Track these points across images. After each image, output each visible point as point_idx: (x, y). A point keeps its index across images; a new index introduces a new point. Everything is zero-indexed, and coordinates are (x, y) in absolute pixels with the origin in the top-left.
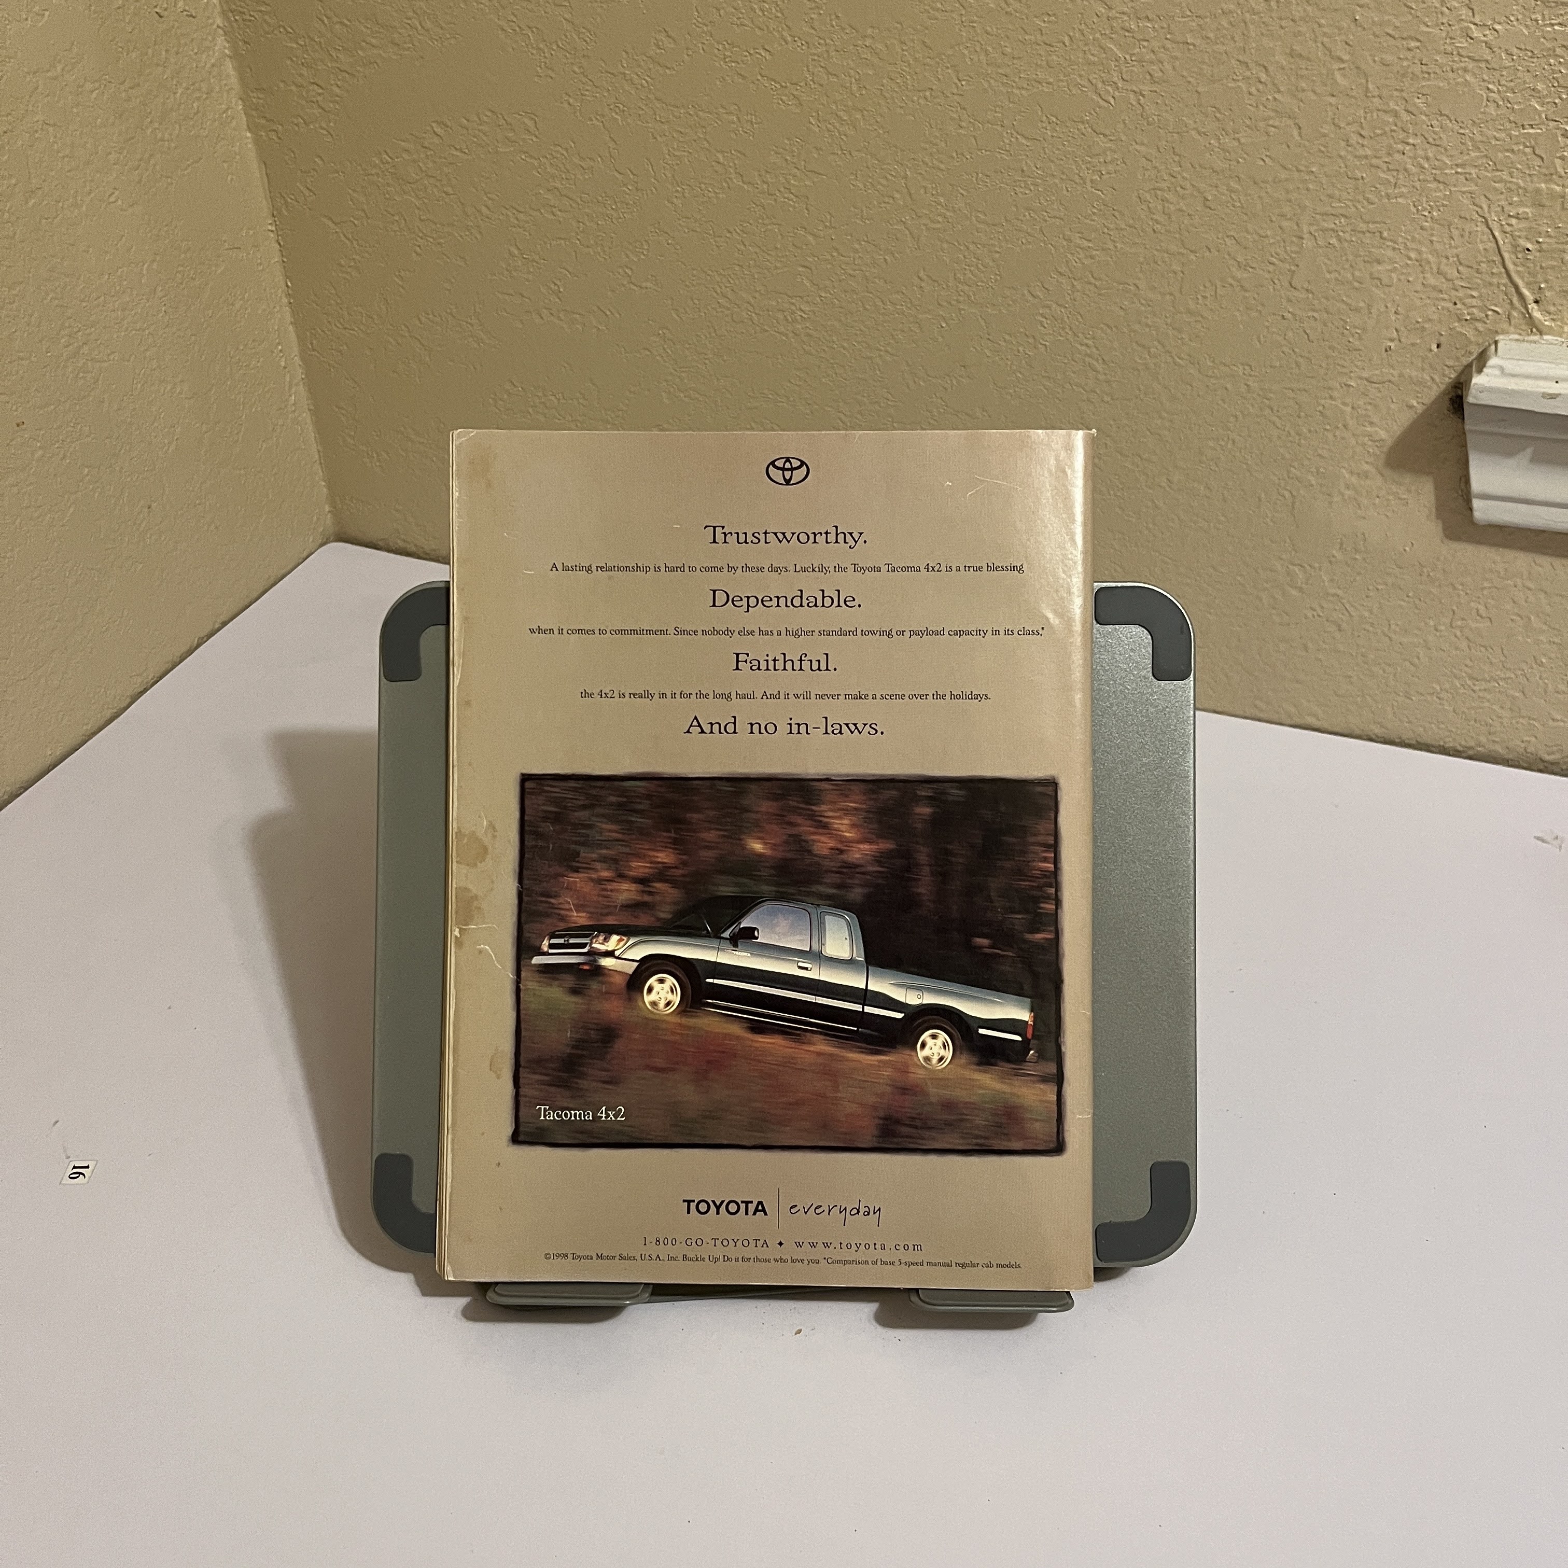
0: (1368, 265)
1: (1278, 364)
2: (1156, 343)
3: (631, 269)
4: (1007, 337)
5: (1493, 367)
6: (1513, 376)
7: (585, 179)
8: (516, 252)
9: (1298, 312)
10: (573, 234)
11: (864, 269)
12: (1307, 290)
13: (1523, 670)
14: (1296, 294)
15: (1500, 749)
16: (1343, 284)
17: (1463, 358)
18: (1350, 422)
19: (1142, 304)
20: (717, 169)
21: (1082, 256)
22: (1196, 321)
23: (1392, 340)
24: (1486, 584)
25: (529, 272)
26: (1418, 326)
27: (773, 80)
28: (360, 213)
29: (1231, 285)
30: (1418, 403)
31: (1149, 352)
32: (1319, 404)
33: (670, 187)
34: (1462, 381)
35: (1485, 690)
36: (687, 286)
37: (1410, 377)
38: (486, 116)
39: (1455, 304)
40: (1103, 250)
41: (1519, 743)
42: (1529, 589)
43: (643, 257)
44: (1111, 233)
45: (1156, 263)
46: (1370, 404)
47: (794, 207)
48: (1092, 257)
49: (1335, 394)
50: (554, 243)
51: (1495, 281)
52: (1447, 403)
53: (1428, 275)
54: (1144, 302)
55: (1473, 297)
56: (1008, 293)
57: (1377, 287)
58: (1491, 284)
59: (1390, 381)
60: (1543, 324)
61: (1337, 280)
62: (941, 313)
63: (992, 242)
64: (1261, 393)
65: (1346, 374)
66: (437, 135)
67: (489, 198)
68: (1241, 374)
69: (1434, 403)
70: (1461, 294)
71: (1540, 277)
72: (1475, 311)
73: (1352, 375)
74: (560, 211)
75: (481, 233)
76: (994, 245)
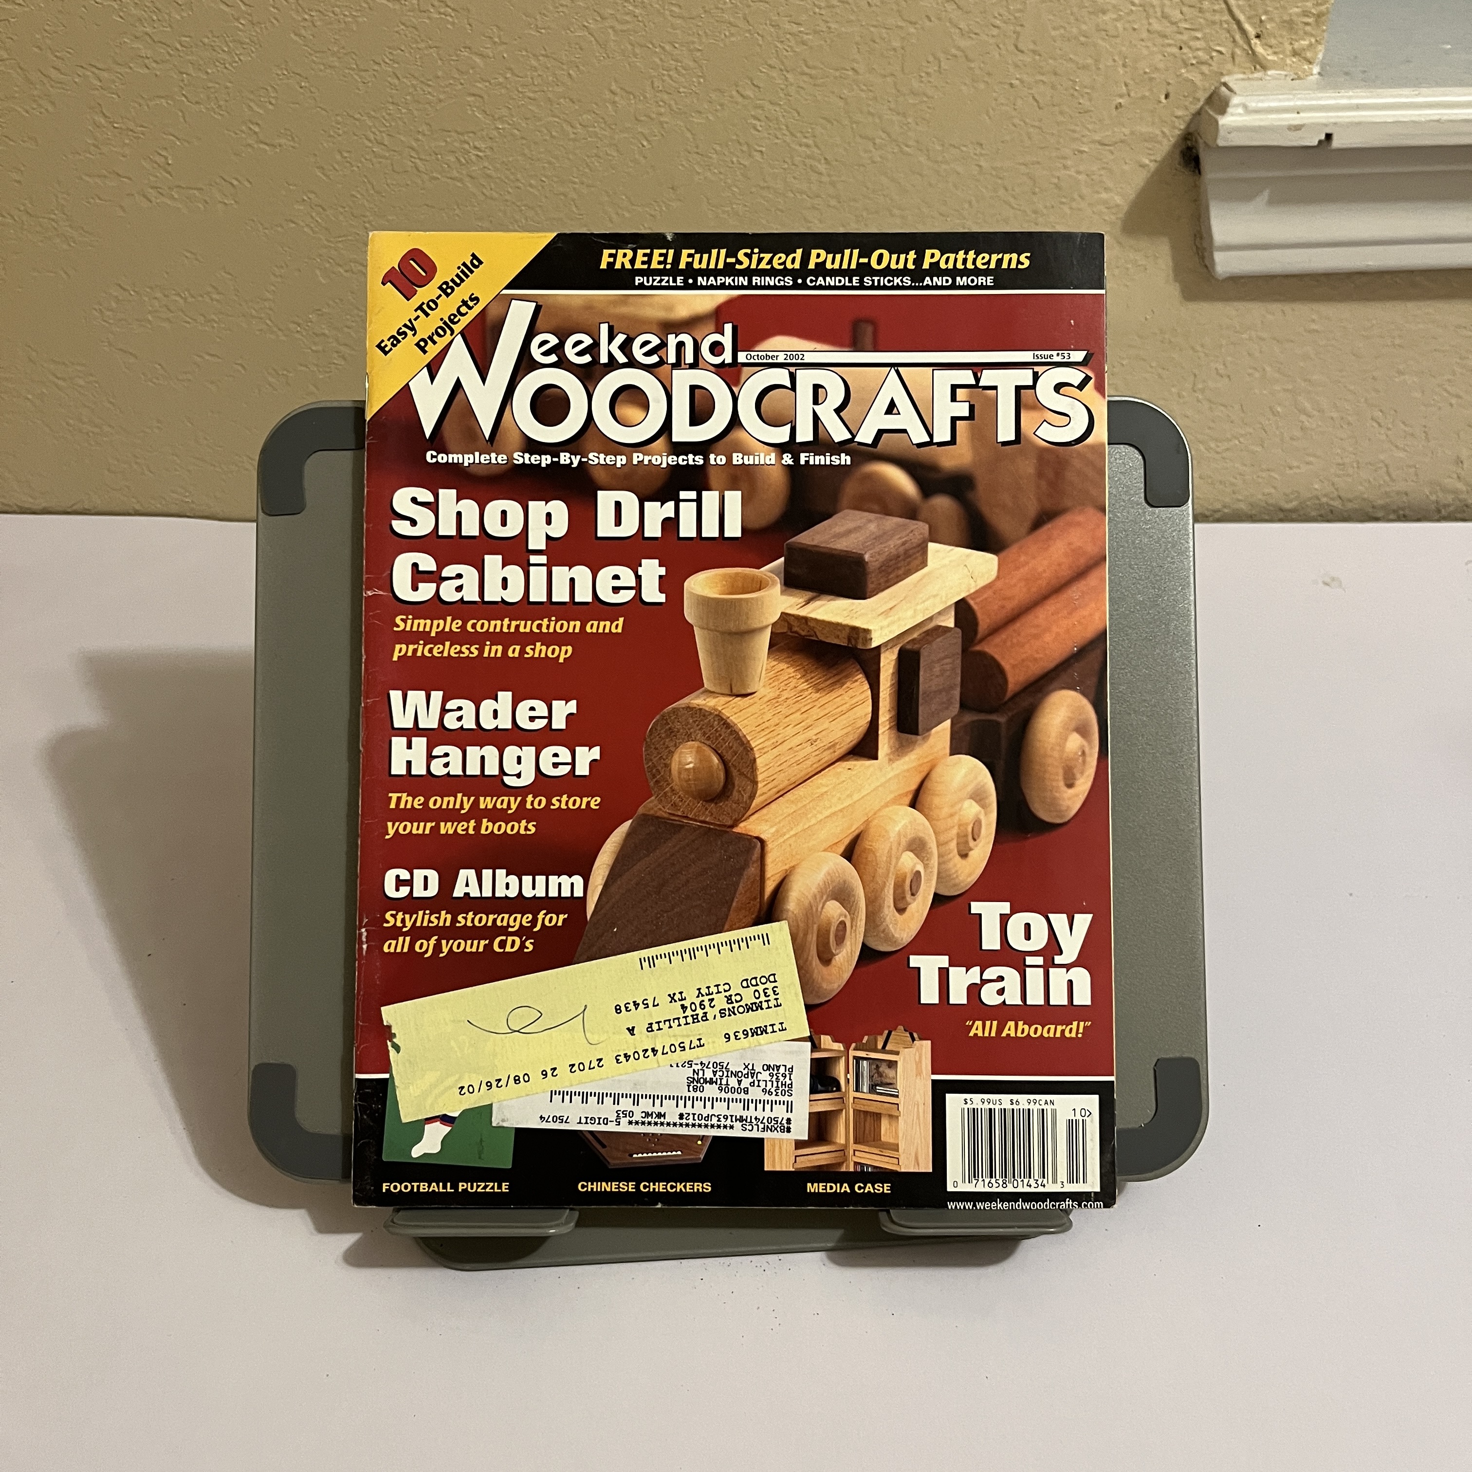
0: (1092, 17)
1: (1008, 138)
2: (881, 133)
3: (257, 124)
4: (718, 148)
5: (1237, 106)
6: (1257, 111)
7: (182, 17)
9: (1025, 77)
10: (176, 89)
11: (545, 89)
12: (1034, 52)
13: (1261, 423)
14: (1021, 57)
15: (1243, 506)
16: (1069, 40)
17: (1192, 106)
18: (1085, 191)
19: (862, 90)
21: (792, 43)
22: (922, 102)
23: (1121, 96)
24: (1224, 342)
25: (127, 145)
26: (1146, 76)
29: (956, 56)
30: (1151, 161)
31: (874, 144)
32: (1053, 176)
34: (1191, 130)
35: (1227, 449)
36: (330, 136)
37: (1141, 134)
39: (1181, 48)
40: (816, 32)
41: (1260, 497)
42: (1263, 339)
43: (271, 107)
44: (823, 12)
45: (874, 42)
46: (1103, 168)
47: (453, 24)
48: (804, 43)
49: (1069, 163)
50: (151, 104)
51: (1217, 17)
52: (1177, 157)
53: (1151, 21)
54: (864, 88)
55: (1198, 39)
56: (713, 96)
57: (1103, 39)
58: (1214, 23)
59: (1122, 141)
60: (1266, 59)
61: (1062, 36)
62: (640, 130)
63: (691, 38)
64: (994, 173)
65: (1077, 139)
67: (56, 56)
68: (972, 155)
69: (1164, 160)
70: (1185, 37)
71: (1261, 11)
72: (1200, 53)
73: (1085, 140)
74: (155, 62)
75: (53, 103)
76: (693, 43)
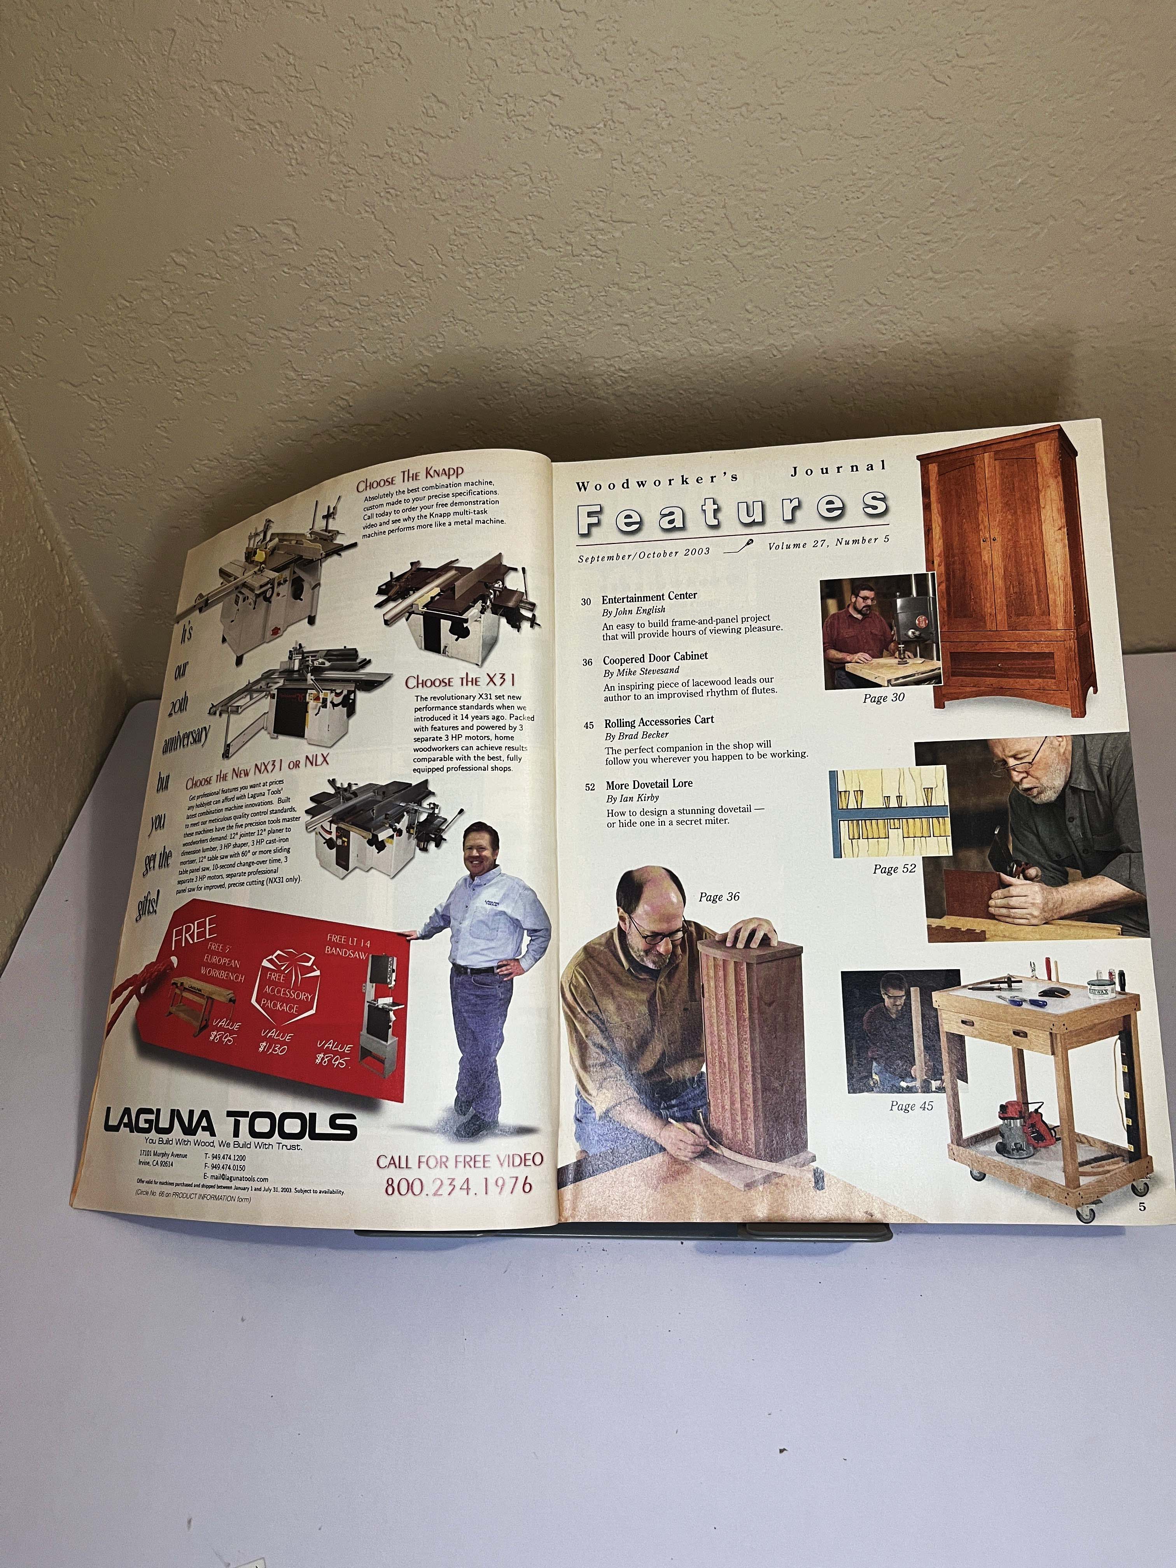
8: (292, 374)
20: (513, 240)
27: (567, 128)
28: (105, 369)
33: (459, 269)
38: (236, 233)
66: (179, 265)
